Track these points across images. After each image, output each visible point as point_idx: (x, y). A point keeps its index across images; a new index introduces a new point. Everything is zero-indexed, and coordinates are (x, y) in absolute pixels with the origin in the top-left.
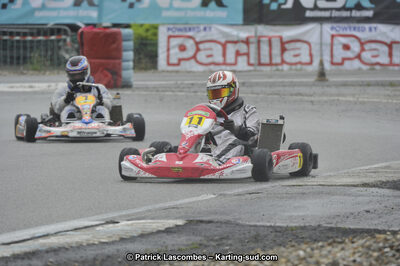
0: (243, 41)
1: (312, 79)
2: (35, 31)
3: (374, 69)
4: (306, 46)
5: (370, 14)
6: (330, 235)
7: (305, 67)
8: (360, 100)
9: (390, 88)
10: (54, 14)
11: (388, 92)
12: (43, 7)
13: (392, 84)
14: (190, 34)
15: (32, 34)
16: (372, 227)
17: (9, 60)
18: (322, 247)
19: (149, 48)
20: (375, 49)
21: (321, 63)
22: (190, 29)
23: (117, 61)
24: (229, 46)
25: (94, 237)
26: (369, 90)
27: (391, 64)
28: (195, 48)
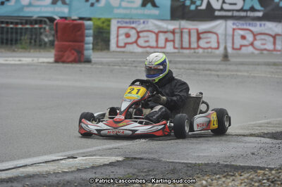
1: (219, 60)
3: (262, 53)
4: (215, 36)
8: (252, 75)
9: (274, 67)
11: (272, 70)
13: (275, 64)
20: (264, 39)
21: (226, 48)
25: (58, 168)
26: (259, 68)
27: (275, 50)
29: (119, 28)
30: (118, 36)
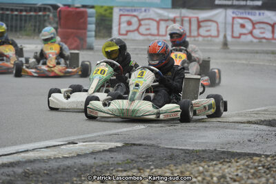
1: (218, 48)
3: (261, 42)
4: (214, 24)
5: (259, 3)
8: (251, 63)
9: (272, 55)
13: (273, 53)
20: (262, 28)
21: (225, 37)
25: (59, 153)
26: (257, 56)
27: (273, 38)
29: (121, 15)
30: (120, 24)
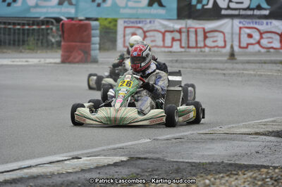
0: (177, 31)
1: (225, 58)
2: (31, 22)
3: (269, 52)
4: (221, 35)
5: (267, 12)
6: (230, 168)
7: (220, 49)
8: (259, 73)
9: (280, 65)
10: (44, 10)
12: (37, 6)
14: (139, 25)
15: (28, 25)
16: (260, 164)
17: (12, 42)
18: (222, 177)
19: (111, 35)
20: (270, 38)
21: (232, 47)
22: (140, 22)
23: (88, 44)
24: (167, 34)
25: (63, 168)
26: (266, 66)
27: (281, 48)
28: (143, 35)
